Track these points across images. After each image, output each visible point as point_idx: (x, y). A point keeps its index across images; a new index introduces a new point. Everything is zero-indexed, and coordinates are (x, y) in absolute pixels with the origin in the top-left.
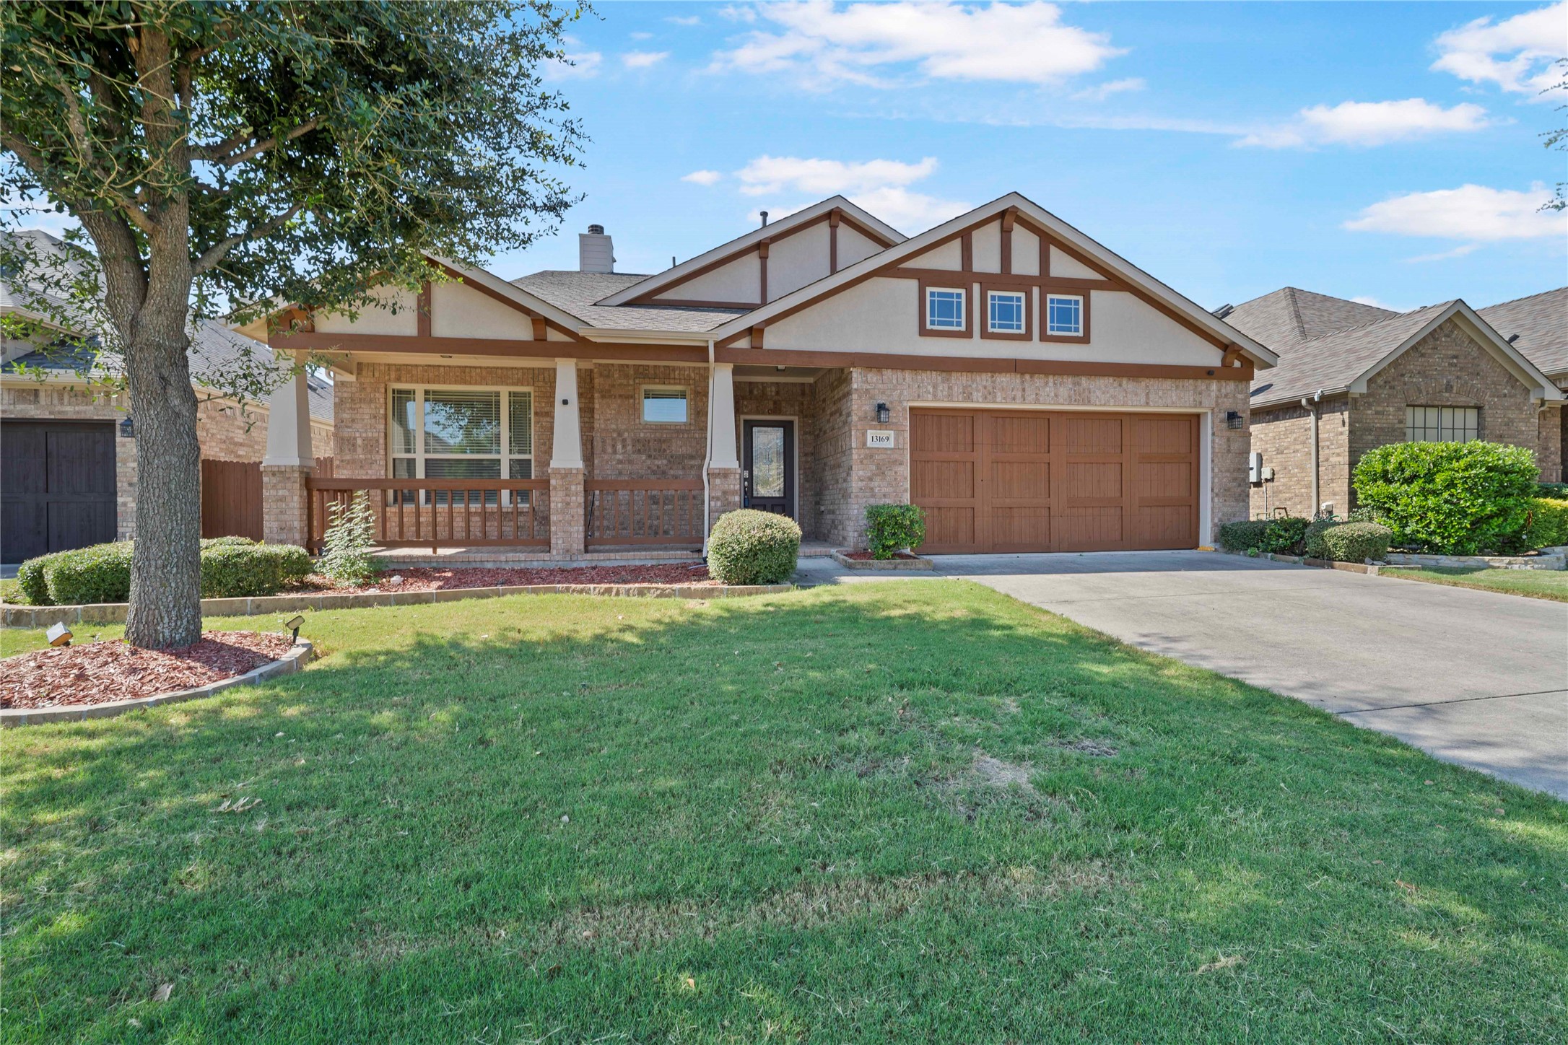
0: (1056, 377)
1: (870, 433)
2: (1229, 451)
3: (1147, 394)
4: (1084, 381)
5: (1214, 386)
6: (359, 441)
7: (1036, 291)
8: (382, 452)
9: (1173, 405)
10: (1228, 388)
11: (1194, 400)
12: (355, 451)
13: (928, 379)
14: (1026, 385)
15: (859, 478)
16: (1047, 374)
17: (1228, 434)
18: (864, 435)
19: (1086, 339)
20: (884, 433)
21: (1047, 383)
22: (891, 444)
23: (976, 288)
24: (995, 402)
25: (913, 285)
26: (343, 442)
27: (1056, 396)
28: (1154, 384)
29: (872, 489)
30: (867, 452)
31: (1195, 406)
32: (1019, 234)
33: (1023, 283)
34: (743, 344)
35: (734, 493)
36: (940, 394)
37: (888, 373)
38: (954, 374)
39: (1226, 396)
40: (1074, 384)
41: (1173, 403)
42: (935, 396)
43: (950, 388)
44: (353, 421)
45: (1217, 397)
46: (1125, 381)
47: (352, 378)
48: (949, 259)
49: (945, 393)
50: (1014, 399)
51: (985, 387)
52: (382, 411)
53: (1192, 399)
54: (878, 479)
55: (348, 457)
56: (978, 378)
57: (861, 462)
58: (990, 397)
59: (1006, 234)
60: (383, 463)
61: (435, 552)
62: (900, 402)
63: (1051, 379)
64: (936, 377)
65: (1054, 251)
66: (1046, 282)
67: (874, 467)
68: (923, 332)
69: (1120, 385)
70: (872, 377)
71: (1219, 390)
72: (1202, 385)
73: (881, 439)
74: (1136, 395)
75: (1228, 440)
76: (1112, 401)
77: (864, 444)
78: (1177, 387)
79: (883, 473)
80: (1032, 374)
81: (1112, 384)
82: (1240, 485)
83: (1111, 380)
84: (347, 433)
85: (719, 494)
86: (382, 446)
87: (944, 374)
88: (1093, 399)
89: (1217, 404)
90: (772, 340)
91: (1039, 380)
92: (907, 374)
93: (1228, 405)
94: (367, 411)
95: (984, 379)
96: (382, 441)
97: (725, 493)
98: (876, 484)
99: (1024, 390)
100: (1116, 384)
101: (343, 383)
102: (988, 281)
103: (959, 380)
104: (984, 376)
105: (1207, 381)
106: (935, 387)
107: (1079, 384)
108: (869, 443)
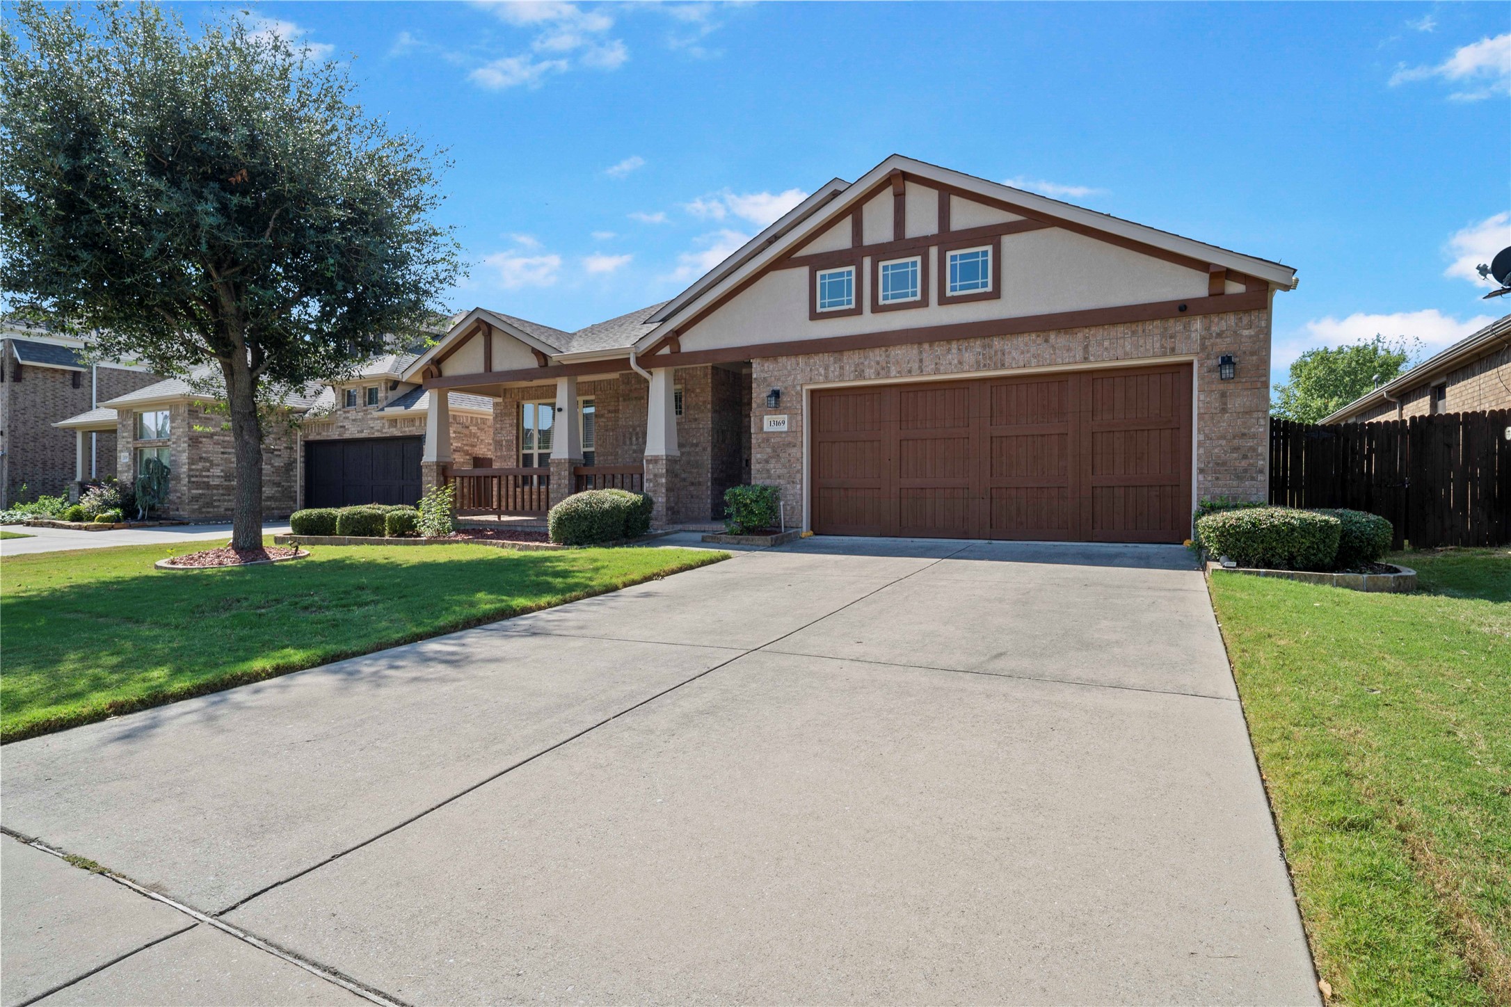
0: (961, 342)
1: (767, 419)
2: (1224, 410)
3: (1086, 348)
4: (997, 343)
5: (1198, 324)
6: (504, 443)
7: (934, 252)
8: (515, 450)
9: (1127, 356)
10: (1223, 323)
11: (1162, 346)
12: (502, 449)
13: (818, 361)
14: (925, 355)
15: (757, 460)
16: (949, 341)
17: (1222, 387)
18: (761, 420)
19: (996, 294)
20: (780, 418)
21: (949, 350)
22: (785, 428)
23: (867, 262)
24: (888, 377)
25: (804, 271)
26: (498, 444)
27: (960, 363)
28: (1097, 334)
29: (768, 471)
30: (765, 436)
31: (1164, 355)
32: (914, 193)
33: (920, 246)
34: (666, 351)
35: (661, 476)
36: (831, 375)
37: (783, 360)
38: (846, 354)
39: (1219, 335)
40: (984, 347)
41: (1126, 354)
42: (826, 377)
43: (842, 368)
44: (501, 429)
45: (1203, 338)
46: (1052, 336)
47: (500, 400)
48: (840, 238)
49: (837, 373)
50: (910, 371)
51: (878, 363)
52: (515, 421)
53: (1158, 345)
54: (773, 461)
55: (499, 454)
56: (871, 354)
57: (759, 446)
58: (883, 373)
59: (900, 198)
60: (515, 457)
61: (499, 518)
62: (794, 386)
63: (954, 345)
64: (828, 358)
65: (955, 201)
66: (947, 238)
67: (769, 450)
68: (814, 316)
69: (1046, 341)
70: (769, 365)
71: (1208, 329)
72: (1176, 326)
73: (778, 424)
74: (1069, 350)
75: (1223, 395)
76: (1034, 362)
77: (762, 428)
78: (1134, 333)
79: (778, 456)
80: (931, 343)
81: (1034, 342)
82: (1245, 457)
83: (1033, 336)
84: (499, 437)
85: (652, 477)
86: (515, 446)
87: (836, 355)
88: (1007, 360)
89: (1203, 347)
90: (689, 343)
91: (939, 349)
92: (801, 359)
93: (1223, 346)
94: (508, 422)
95: (877, 355)
96: (514, 442)
97: (655, 476)
98: (772, 466)
99: (921, 361)
100: (1039, 340)
101: (497, 403)
102: (881, 252)
103: (851, 359)
104: (877, 351)
105: (1185, 320)
106: (826, 369)
107: (990, 346)
108: (766, 428)
